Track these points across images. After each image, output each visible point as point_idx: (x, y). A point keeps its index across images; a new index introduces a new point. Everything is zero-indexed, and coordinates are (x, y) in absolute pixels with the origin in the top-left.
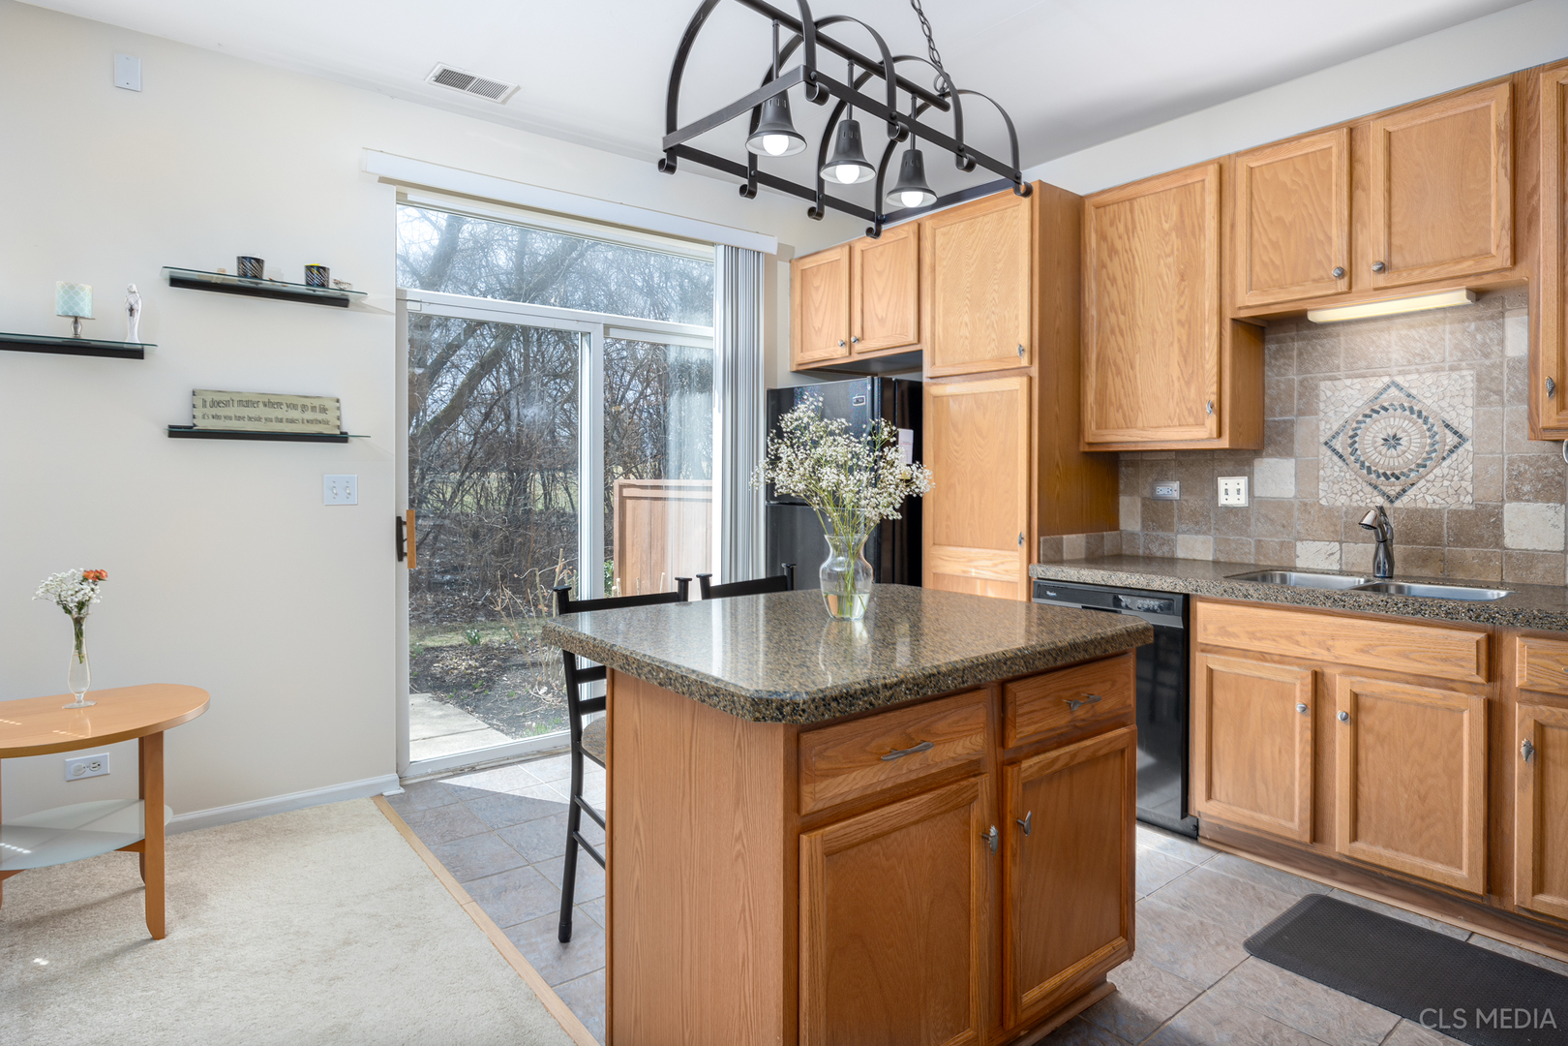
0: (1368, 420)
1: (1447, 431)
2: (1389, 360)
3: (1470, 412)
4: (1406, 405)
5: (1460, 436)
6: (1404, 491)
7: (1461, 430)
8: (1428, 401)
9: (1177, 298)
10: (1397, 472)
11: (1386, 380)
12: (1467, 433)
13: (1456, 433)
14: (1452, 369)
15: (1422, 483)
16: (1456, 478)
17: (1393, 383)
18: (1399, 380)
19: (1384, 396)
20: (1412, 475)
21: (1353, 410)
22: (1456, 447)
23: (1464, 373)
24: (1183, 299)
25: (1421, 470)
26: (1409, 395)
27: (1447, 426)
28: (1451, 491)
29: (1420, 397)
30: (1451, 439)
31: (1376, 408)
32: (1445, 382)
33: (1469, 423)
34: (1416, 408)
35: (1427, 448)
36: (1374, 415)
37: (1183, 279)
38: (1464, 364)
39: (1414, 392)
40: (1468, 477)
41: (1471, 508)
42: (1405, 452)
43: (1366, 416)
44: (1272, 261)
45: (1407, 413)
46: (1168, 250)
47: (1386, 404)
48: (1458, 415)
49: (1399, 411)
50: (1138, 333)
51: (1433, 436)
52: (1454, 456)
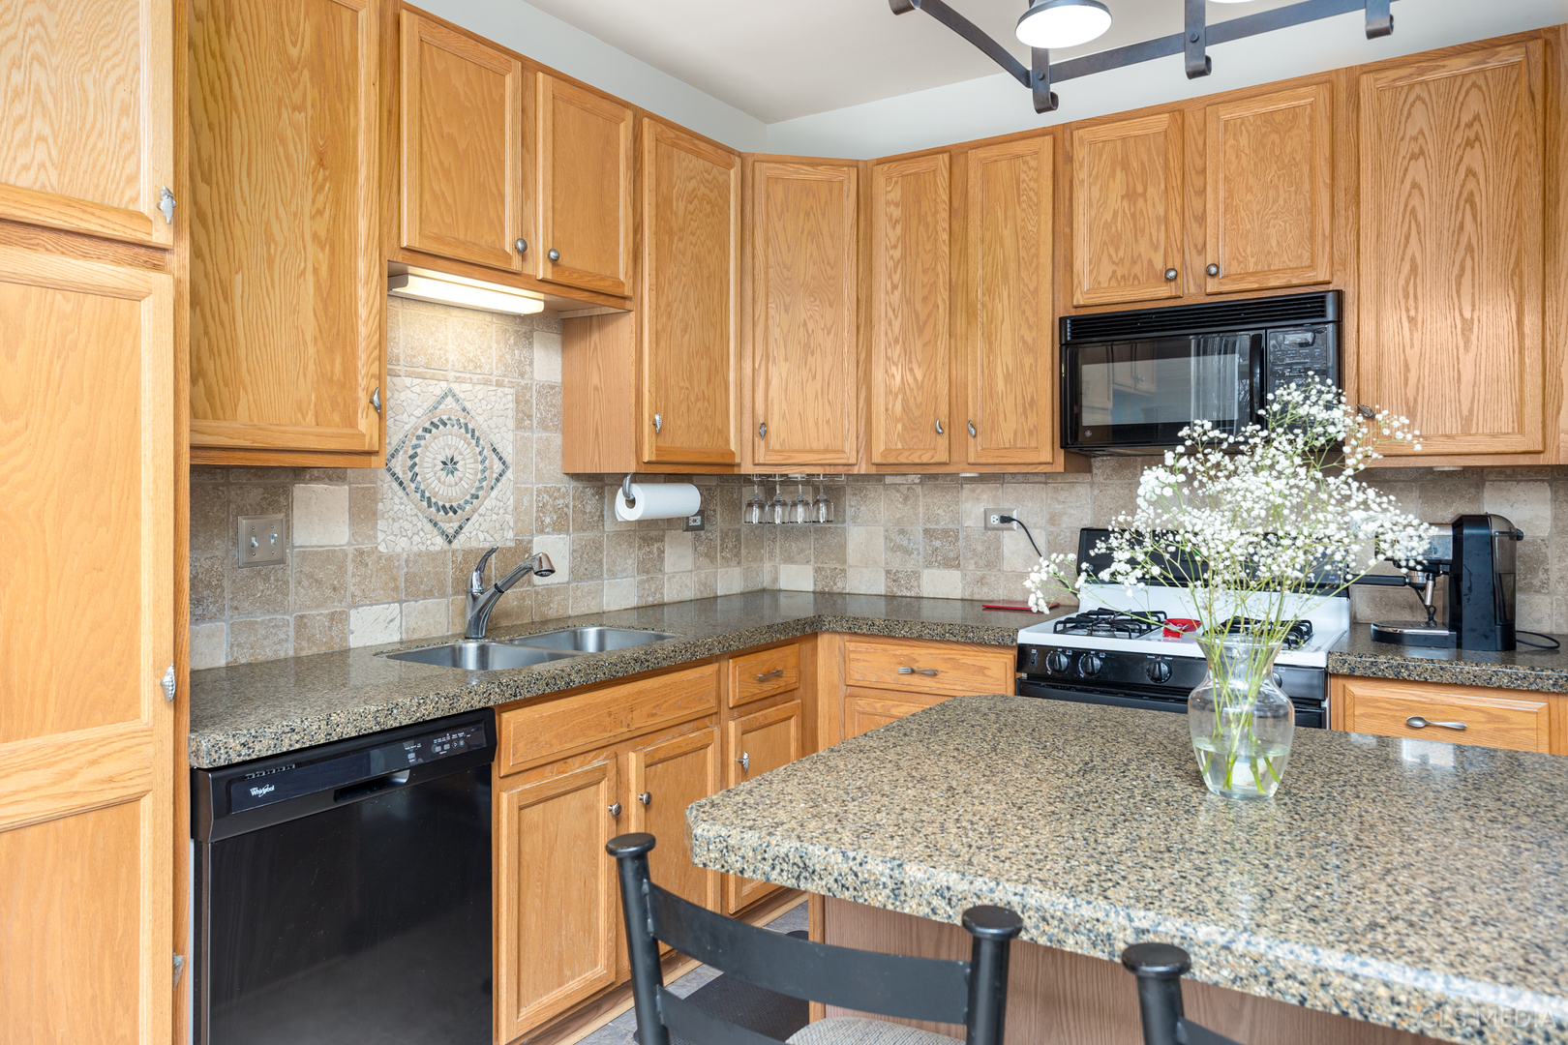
0: (428, 435)
1: (494, 456)
2: (447, 360)
3: (510, 436)
4: (462, 421)
5: (504, 463)
6: (461, 528)
7: (504, 456)
8: (479, 421)
10: (455, 505)
11: (444, 385)
12: (509, 459)
13: (500, 459)
14: (499, 384)
15: (475, 517)
16: (501, 511)
17: (450, 390)
18: (455, 387)
19: (442, 407)
20: (468, 507)
21: (413, 420)
22: (501, 475)
23: (507, 390)
25: (475, 501)
26: (464, 410)
27: (494, 450)
28: (498, 526)
29: (472, 413)
30: (498, 467)
31: (436, 420)
32: (493, 399)
33: (510, 449)
34: (470, 426)
35: (479, 476)
36: (434, 430)
37: (321, 163)
38: (506, 380)
39: (468, 405)
40: (510, 509)
41: (512, 544)
42: (461, 479)
43: (426, 430)
45: (463, 430)
46: (297, 97)
47: (445, 418)
48: (503, 438)
49: (456, 427)
51: (483, 462)
52: (499, 484)
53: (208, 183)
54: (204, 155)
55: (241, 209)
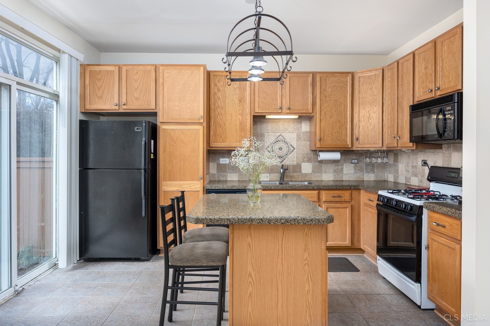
0: (276, 143)
1: (291, 147)
2: (280, 129)
3: (296, 143)
4: (283, 140)
5: (294, 148)
6: (283, 161)
7: (294, 147)
8: (288, 140)
9: (238, 107)
10: (282, 156)
11: (279, 134)
12: (295, 147)
13: (293, 147)
14: (292, 133)
15: (286, 159)
16: (293, 158)
17: (281, 135)
18: (282, 134)
19: (279, 138)
20: (285, 157)
21: (272, 141)
22: (293, 150)
23: (295, 134)
24: (240, 108)
25: (286, 156)
26: (284, 138)
27: (291, 146)
28: (292, 161)
29: (286, 139)
30: (292, 149)
31: (277, 140)
32: (291, 136)
33: (295, 145)
34: (285, 141)
35: (288, 151)
36: (277, 142)
37: (240, 102)
38: (294, 132)
39: (285, 137)
40: (295, 157)
41: (296, 164)
42: (283, 151)
43: (275, 142)
44: (264, 102)
45: (284, 142)
46: (236, 93)
47: (279, 140)
48: (294, 143)
49: (282, 141)
50: (227, 115)
51: (288, 148)
52: (293, 152)
53: (222, 109)
54: (222, 106)
55: (227, 112)
